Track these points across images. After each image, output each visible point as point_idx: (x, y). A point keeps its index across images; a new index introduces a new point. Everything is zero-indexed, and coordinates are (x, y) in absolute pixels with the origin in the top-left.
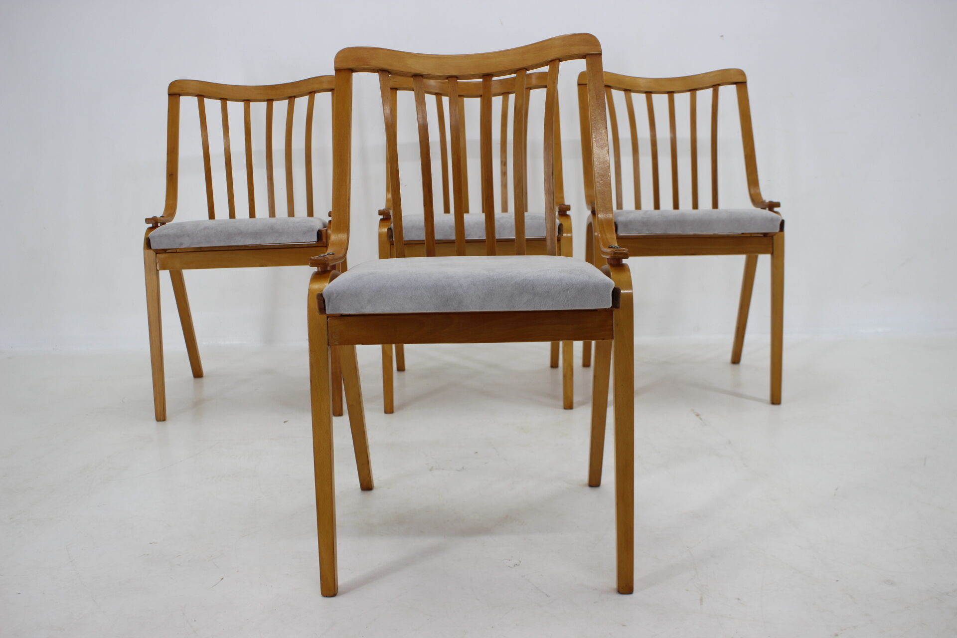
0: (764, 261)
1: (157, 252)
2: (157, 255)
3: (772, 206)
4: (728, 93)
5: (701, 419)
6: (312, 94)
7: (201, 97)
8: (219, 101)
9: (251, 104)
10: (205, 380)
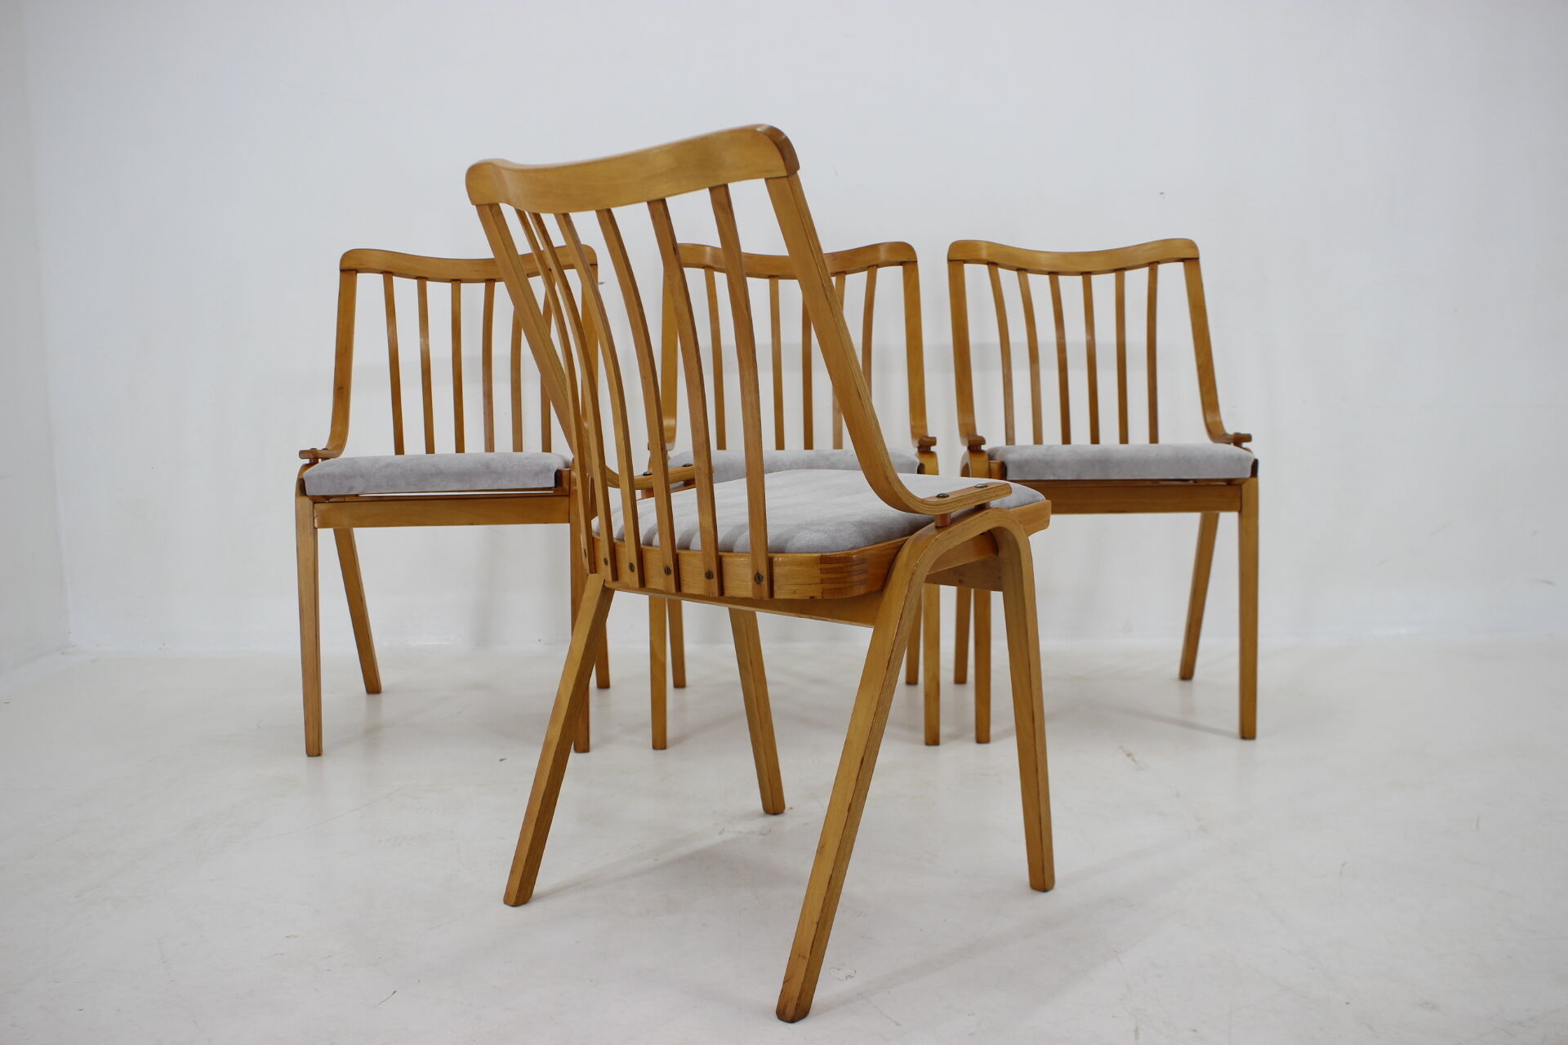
0: (1228, 521)
1: (316, 500)
2: (315, 505)
3: (1239, 440)
4: (1172, 275)
5: (1134, 760)
7: (388, 274)
8: (415, 281)
9: (463, 285)
10: (383, 697)
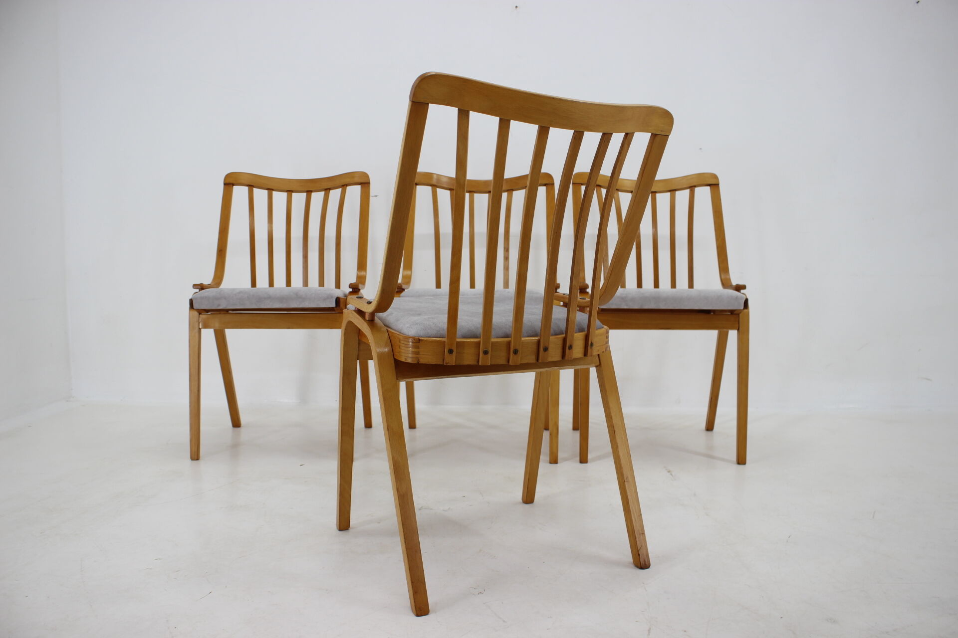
0: (733, 335)
1: (201, 312)
2: (200, 315)
3: (739, 288)
4: (703, 194)
5: (671, 475)
6: (344, 186)
7: (251, 187)
8: (266, 191)
9: (294, 194)
10: (242, 430)
